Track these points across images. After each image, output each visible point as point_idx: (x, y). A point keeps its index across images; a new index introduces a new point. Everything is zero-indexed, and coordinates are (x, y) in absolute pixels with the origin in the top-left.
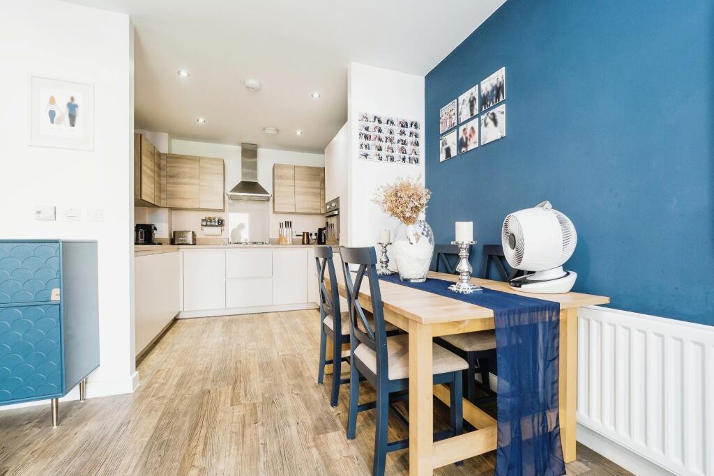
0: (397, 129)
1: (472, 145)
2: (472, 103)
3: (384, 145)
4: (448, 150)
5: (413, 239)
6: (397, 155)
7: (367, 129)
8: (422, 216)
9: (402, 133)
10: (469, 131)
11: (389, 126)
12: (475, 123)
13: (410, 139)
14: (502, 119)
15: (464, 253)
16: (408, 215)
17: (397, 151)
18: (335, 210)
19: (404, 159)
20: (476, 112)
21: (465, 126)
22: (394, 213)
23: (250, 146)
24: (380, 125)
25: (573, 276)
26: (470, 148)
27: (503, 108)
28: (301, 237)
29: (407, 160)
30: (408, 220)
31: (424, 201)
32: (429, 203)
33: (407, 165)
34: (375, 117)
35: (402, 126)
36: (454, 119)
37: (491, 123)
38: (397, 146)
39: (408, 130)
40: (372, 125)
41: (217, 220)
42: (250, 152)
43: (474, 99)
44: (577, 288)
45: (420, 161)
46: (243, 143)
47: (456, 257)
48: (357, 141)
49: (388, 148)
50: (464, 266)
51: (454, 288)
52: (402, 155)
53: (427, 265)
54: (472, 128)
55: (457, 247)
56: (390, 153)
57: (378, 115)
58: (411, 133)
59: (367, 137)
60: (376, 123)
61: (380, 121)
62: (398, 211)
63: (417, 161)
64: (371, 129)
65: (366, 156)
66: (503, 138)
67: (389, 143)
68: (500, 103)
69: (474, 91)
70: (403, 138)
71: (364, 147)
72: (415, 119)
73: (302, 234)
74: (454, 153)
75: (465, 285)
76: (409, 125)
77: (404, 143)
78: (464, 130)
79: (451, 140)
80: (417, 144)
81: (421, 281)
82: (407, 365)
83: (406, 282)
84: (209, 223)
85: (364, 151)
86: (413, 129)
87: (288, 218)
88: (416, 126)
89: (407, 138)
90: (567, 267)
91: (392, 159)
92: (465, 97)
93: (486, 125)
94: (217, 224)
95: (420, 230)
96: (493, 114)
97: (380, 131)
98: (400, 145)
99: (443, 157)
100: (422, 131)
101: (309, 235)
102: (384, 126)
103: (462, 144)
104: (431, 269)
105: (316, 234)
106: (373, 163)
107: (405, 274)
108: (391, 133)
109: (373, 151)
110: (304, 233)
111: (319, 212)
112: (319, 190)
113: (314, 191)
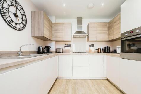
41: (69, 44)
84: (67, 46)
110: (99, 49)
111: (106, 40)
112: (106, 32)
113: (105, 32)
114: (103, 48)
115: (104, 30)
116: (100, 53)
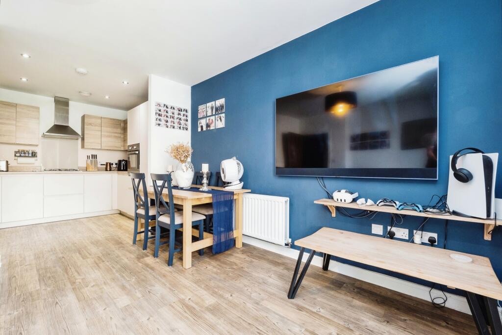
0: (176, 112)
1: (212, 128)
2: (212, 108)
3: (169, 120)
4: (202, 127)
5: (185, 170)
6: (176, 125)
7: (160, 111)
8: (189, 159)
9: (179, 114)
10: (211, 120)
11: (172, 110)
12: (213, 118)
13: (183, 118)
14: (223, 119)
15: (205, 176)
16: (182, 159)
17: (176, 123)
18: (136, 151)
19: (180, 128)
20: (214, 113)
21: (209, 118)
22: (176, 158)
23: (63, 99)
24: (167, 109)
25: (242, 183)
26: (211, 128)
27: (223, 115)
28: (105, 166)
29: (182, 128)
30: (182, 161)
31: (190, 153)
32: (193, 154)
33: (182, 131)
34: (164, 105)
35: (179, 111)
36: (205, 114)
37: (219, 120)
38: (176, 121)
39: (182, 113)
40: (163, 109)
41: (30, 152)
42: (62, 104)
43: (213, 107)
44: (243, 188)
45: (188, 129)
46: (55, 97)
47: (202, 177)
48: (154, 117)
49: (172, 121)
50: (205, 181)
51: (201, 189)
52: (179, 126)
53: (191, 181)
54: (212, 120)
55: (202, 174)
56: (172, 124)
57: (166, 104)
58: (184, 115)
59: (159, 115)
60: (165, 108)
61: (167, 107)
62: (178, 157)
63: (187, 129)
64: (162, 111)
65: (159, 125)
66: (223, 128)
67: (172, 119)
68: (223, 113)
69: (213, 103)
70: (179, 116)
71: (158, 120)
72: (186, 108)
73: (105, 163)
74: (204, 129)
75: (205, 188)
76: (183, 110)
77: (180, 119)
78: (209, 119)
79: (203, 122)
80: (187, 121)
81: (188, 188)
82: (183, 219)
83: (182, 189)
84: (22, 155)
85: (158, 122)
86: (185, 113)
87: (94, 153)
88: (186, 111)
89: (181, 117)
90: (241, 180)
91: (174, 127)
92: (209, 105)
93: (218, 120)
94: (30, 155)
95: (188, 166)
96: (220, 117)
97: (167, 112)
98: (178, 120)
99: (199, 130)
100: (189, 114)
101: (111, 164)
102: (169, 110)
103: (208, 126)
104: (193, 183)
105: (116, 164)
106: (163, 129)
107: (181, 186)
108: (173, 114)
109: (163, 123)
110: (107, 163)
111: (120, 149)
112: (120, 135)
113: (116, 135)
114: (117, 162)
115: (116, 133)
116: (110, 170)
